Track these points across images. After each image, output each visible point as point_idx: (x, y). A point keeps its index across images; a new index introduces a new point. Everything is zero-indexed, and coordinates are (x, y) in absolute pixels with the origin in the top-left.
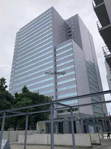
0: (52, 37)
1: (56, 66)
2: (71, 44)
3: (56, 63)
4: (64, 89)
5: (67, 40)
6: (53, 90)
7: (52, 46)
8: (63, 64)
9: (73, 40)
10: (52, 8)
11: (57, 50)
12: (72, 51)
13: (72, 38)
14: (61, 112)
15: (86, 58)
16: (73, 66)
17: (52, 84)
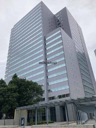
0: (41, 28)
1: (46, 54)
2: (60, 31)
3: (46, 51)
4: (55, 75)
6: (43, 78)
7: (42, 36)
8: (52, 51)
11: (46, 39)
12: (61, 39)
14: (52, 99)
15: (76, 46)
17: (43, 72)
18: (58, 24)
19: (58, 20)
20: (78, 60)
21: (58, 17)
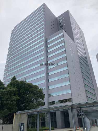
0: (43, 30)
1: (48, 56)
2: (62, 34)
3: (48, 54)
4: (56, 79)
5: (58, 31)
6: (44, 81)
7: (43, 38)
8: (54, 54)
9: (63, 31)
10: (44, 5)
11: (48, 41)
12: (63, 41)
13: (63, 29)
14: (53, 104)
15: (78, 50)
16: (65, 55)
17: (44, 75)
18: (60, 27)
19: (60, 23)
20: (80, 64)
21: (60, 19)
